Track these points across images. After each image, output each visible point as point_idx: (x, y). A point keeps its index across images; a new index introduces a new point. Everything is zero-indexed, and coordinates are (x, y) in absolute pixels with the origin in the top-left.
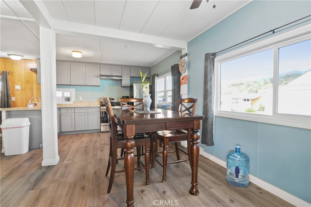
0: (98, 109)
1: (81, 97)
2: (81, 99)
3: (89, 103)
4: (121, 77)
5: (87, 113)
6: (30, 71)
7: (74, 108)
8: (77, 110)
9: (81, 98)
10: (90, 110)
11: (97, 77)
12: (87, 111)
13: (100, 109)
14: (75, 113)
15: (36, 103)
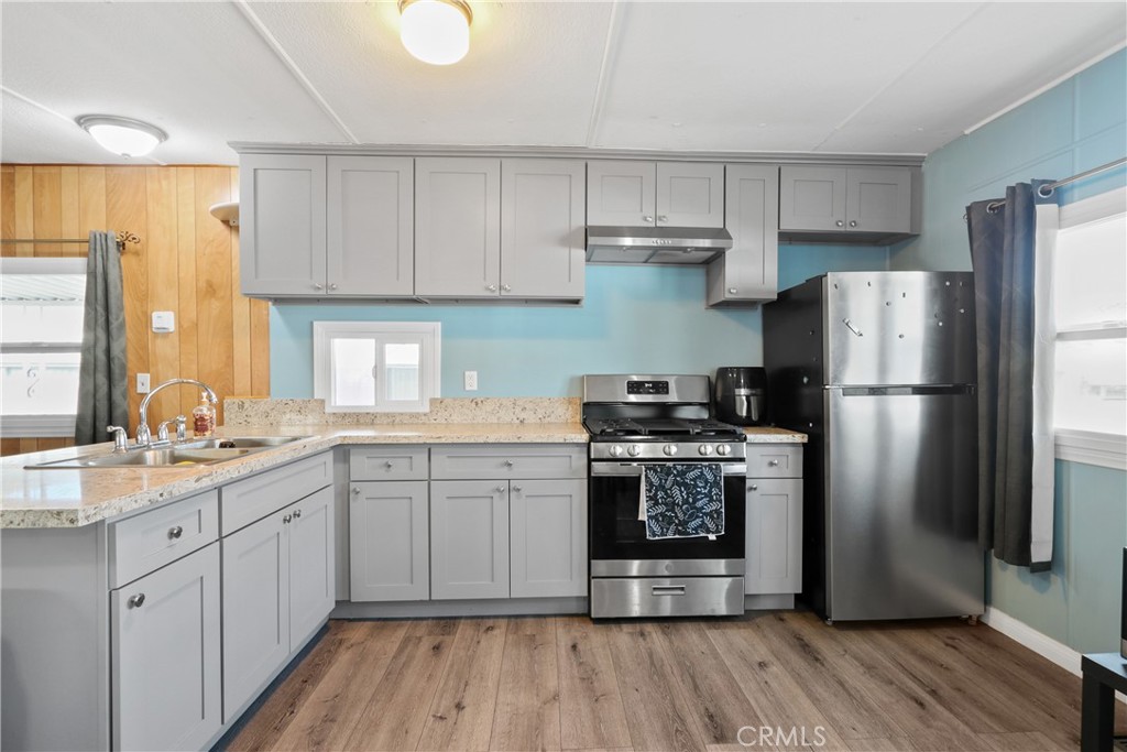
0: (575, 456)
1: (475, 374)
2: (475, 388)
3: (518, 410)
4: (722, 233)
5: (504, 485)
6: (222, 227)
7: (429, 448)
8: (443, 465)
9: (472, 381)
10: (525, 466)
11: (566, 241)
12: (504, 473)
13: (590, 460)
14: (429, 481)
15: (202, 419)
